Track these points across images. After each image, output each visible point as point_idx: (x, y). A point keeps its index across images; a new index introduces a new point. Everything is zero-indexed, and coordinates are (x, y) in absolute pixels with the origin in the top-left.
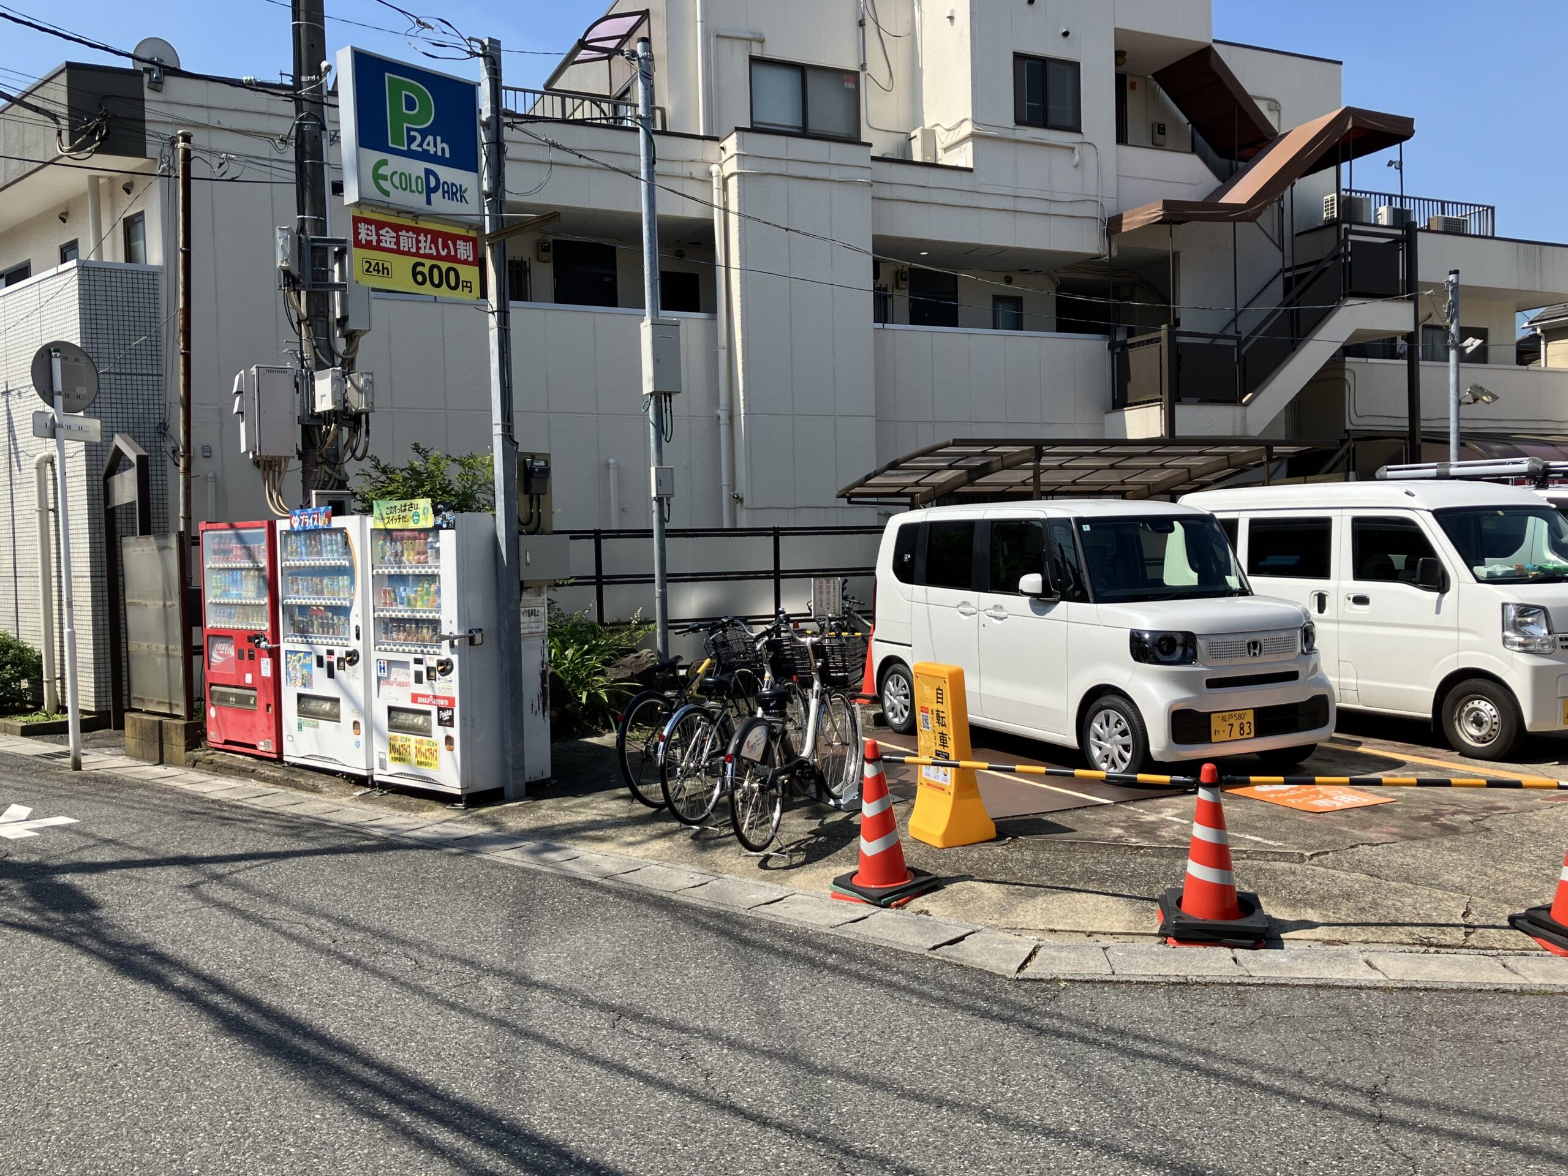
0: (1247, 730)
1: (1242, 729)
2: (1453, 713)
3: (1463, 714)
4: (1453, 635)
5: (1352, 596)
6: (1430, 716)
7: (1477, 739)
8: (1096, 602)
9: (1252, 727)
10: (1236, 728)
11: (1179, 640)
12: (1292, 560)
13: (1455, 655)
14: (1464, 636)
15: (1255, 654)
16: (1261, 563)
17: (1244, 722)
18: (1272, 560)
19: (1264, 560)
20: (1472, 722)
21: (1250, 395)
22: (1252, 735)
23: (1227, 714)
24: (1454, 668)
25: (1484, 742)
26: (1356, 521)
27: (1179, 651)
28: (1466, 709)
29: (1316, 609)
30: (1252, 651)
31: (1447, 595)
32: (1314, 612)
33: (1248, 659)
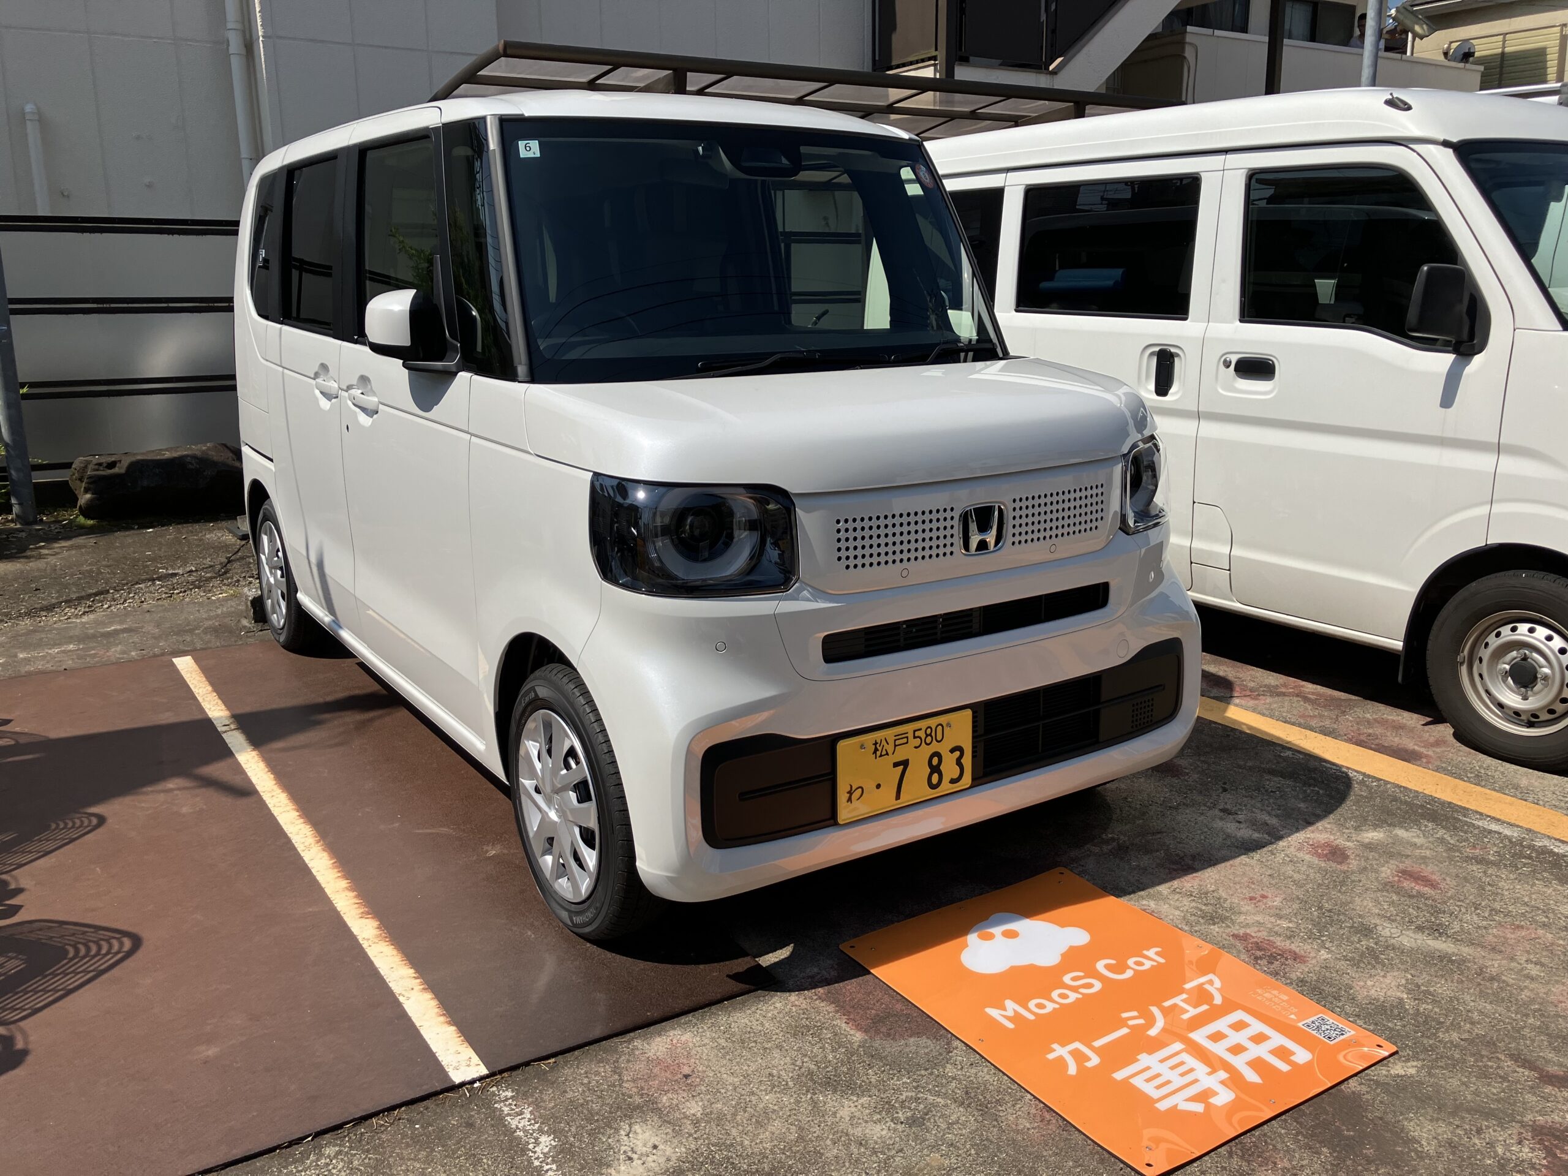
0: (949, 769)
1: (935, 769)
2: (1458, 650)
3: (1486, 654)
4: (1484, 462)
5: (1234, 359)
6: (1398, 645)
7: (1516, 715)
8: (535, 377)
9: (967, 761)
10: (919, 771)
11: (745, 507)
12: (1107, 277)
13: (1484, 510)
14: (1509, 464)
15: (983, 546)
16: (1045, 285)
17: (944, 748)
18: (1066, 279)
19: (1051, 278)
20: (1506, 674)
21: (1059, 60)
22: (967, 780)
23: (889, 733)
24: (1475, 542)
25: (1530, 725)
26: (1255, 178)
27: (744, 546)
28: (1494, 642)
29: (1152, 386)
30: (975, 539)
31: (1477, 359)
32: (1147, 391)
33: (961, 562)
